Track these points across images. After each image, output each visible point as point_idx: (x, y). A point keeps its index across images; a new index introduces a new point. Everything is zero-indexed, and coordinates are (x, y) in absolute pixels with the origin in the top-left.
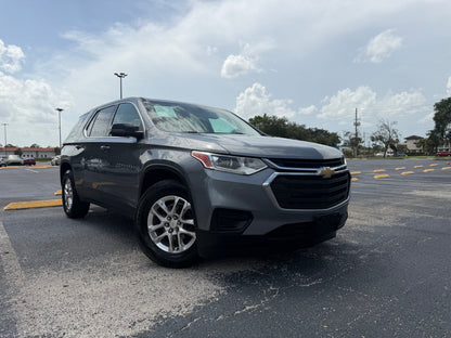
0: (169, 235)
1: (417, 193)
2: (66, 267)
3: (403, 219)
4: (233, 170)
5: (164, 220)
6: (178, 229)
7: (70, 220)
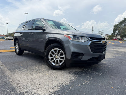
0: (55, 60)
1: (113, 49)
2: (23, 70)
3: (114, 56)
4: (78, 41)
5: (54, 56)
6: (58, 59)
7: (18, 56)
